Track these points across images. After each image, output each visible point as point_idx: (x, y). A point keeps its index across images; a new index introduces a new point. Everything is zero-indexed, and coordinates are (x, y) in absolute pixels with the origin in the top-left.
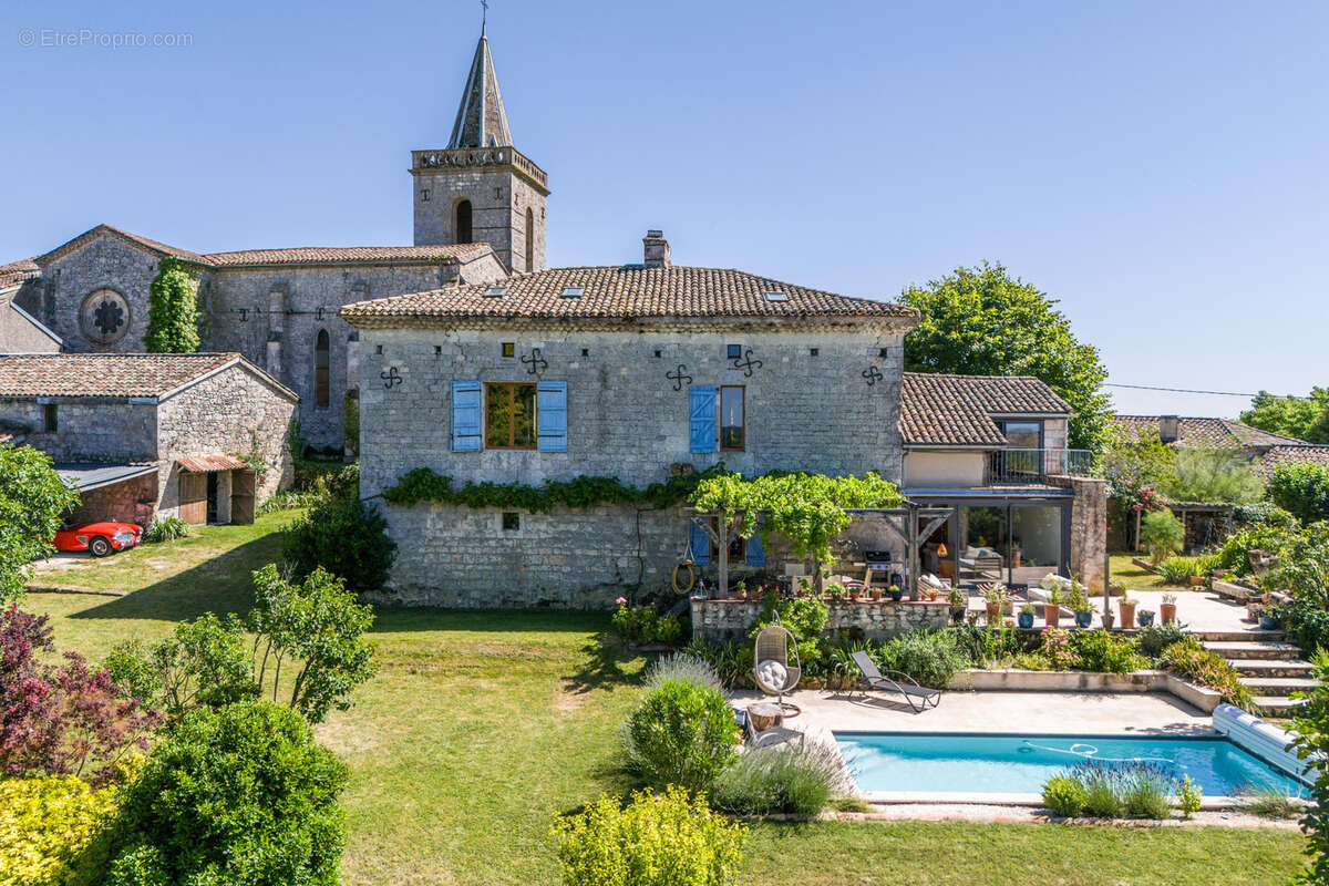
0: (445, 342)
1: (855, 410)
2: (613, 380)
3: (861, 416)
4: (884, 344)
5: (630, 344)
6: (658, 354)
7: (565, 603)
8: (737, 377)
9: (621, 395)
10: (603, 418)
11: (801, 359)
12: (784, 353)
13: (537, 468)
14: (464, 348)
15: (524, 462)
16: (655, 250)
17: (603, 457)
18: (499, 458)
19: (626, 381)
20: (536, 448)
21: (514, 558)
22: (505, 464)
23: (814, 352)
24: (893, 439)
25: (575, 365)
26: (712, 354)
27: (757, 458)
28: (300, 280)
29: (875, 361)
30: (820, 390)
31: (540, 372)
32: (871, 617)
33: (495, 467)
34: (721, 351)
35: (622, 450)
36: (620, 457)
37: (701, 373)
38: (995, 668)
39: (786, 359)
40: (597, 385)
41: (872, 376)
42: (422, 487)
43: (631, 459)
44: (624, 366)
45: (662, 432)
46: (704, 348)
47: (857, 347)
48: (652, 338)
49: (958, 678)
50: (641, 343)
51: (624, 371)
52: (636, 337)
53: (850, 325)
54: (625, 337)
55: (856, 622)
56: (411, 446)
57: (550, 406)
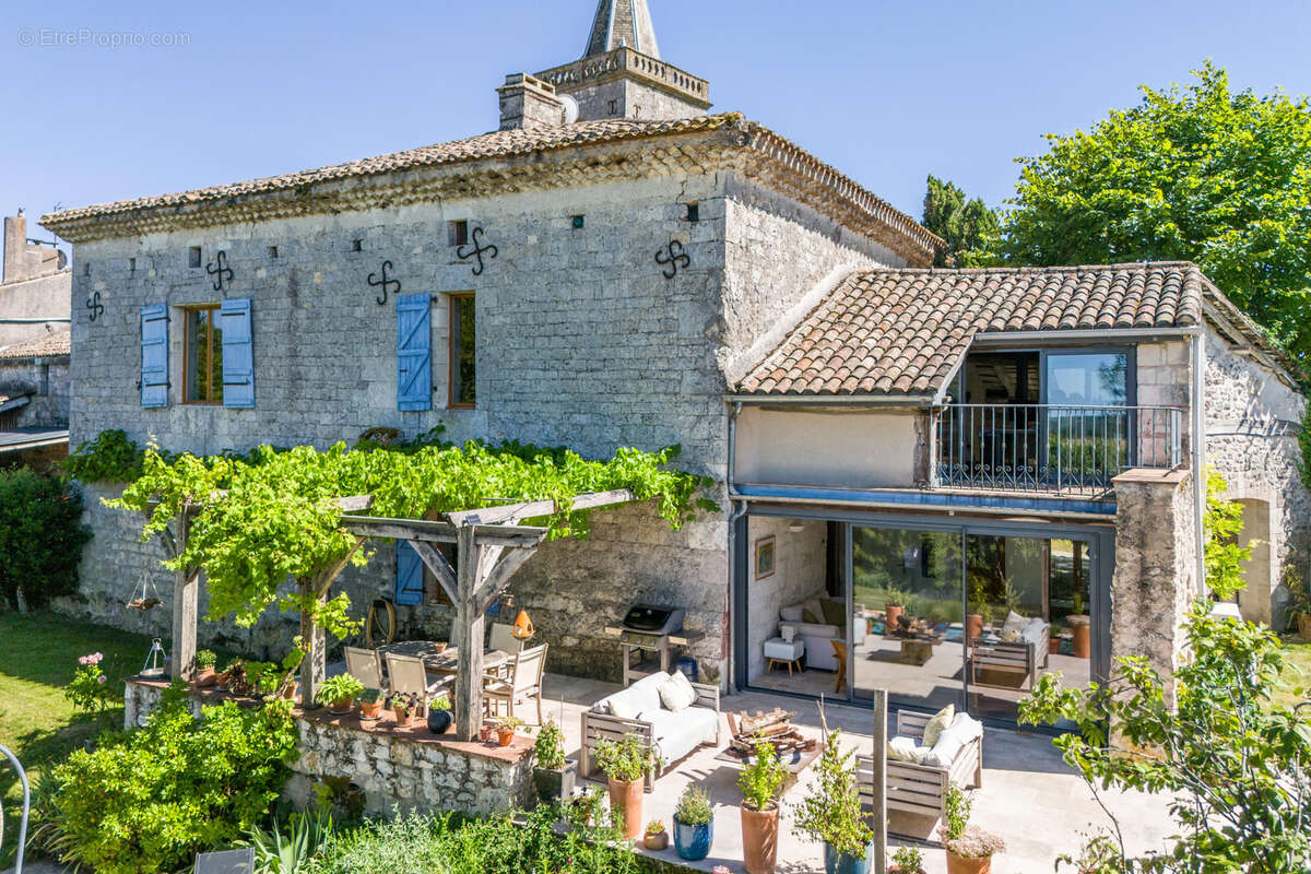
0: (139, 252)
1: (644, 327)
2: (305, 292)
3: (654, 340)
4: (693, 194)
5: (323, 234)
6: (358, 246)
8: (459, 278)
9: (315, 316)
10: (294, 355)
11: (557, 237)
12: (527, 229)
13: (225, 433)
14: (156, 259)
15: (212, 424)
17: (296, 417)
18: (187, 418)
19: (320, 293)
20: (222, 404)
22: (192, 426)
23: (578, 221)
24: (710, 384)
25: (262, 273)
26: (426, 240)
27: (492, 420)
29: (677, 231)
30: (585, 292)
31: (225, 285)
32: (373, 762)
33: (183, 429)
34: (439, 232)
35: (317, 405)
36: (314, 417)
37: (415, 273)
39: (533, 239)
40: (286, 302)
41: (673, 259)
43: (326, 419)
44: (316, 269)
45: (365, 377)
46: (417, 229)
47: (647, 206)
48: (350, 221)
50: (338, 228)
51: (317, 278)
52: (330, 218)
53: (620, 161)
54: (313, 224)
55: (348, 770)
56: (110, 401)
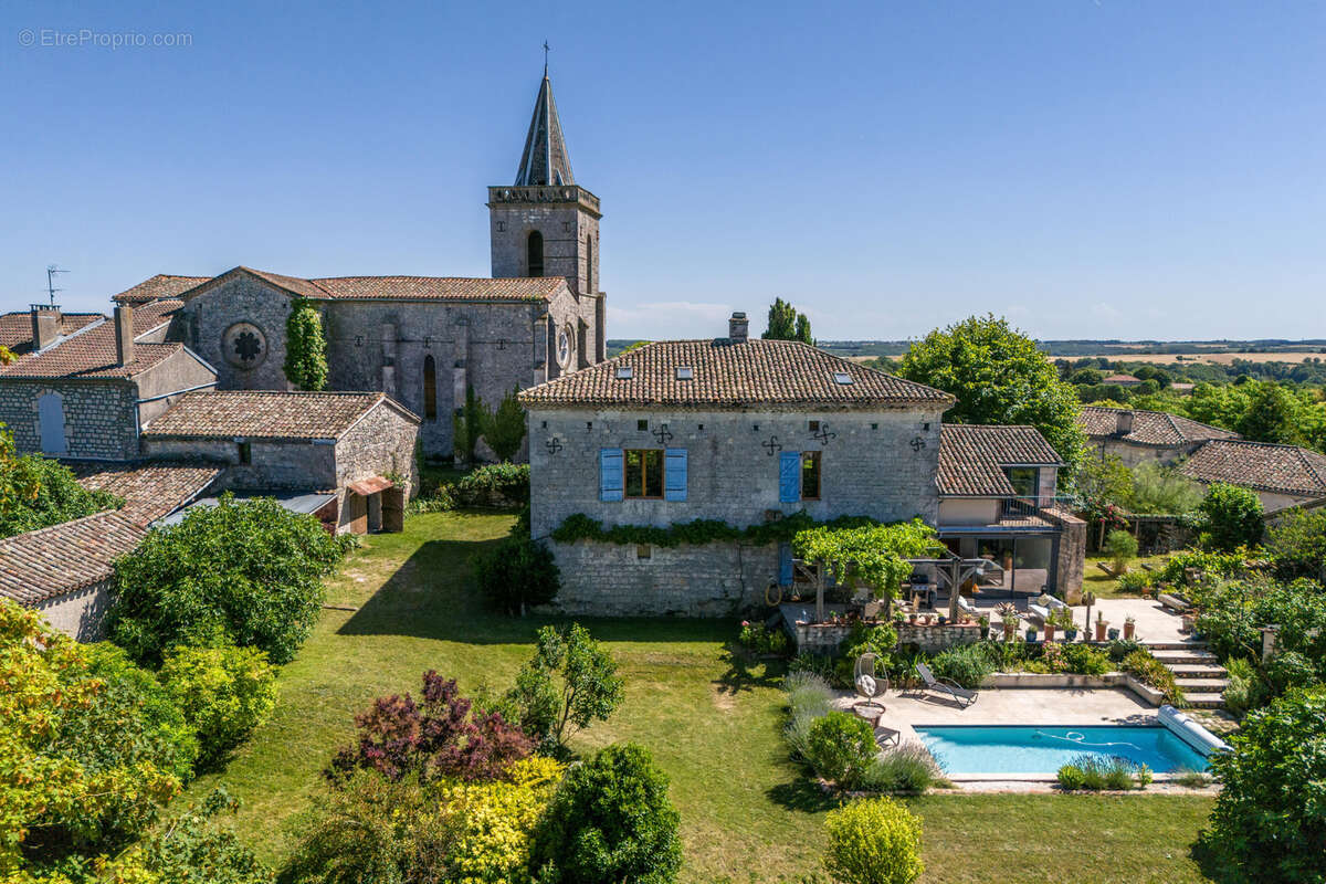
0: (596, 420)
1: (904, 469)
2: (722, 448)
3: (908, 474)
4: (927, 420)
5: (735, 421)
6: (756, 428)
7: (686, 613)
8: (816, 445)
9: (727, 459)
10: (714, 476)
11: (865, 431)
12: (851, 428)
13: (664, 513)
14: (610, 424)
15: (655, 509)
16: (740, 328)
17: (714, 505)
18: (635, 506)
19: (731, 448)
20: (663, 498)
21: (647, 579)
22: (640, 511)
23: (875, 426)
24: (933, 491)
25: (694, 437)
26: (797, 428)
27: (829, 504)
28: (408, 313)
29: (919, 433)
30: (878, 455)
31: (666, 441)
33: (635, 511)
34: (805, 426)
35: (728, 500)
36: (727, 505)
37: (789, 442)
38: (1011, 673)
39: (853, 432)
40: (710, 452)
41: (918, 444)
42: (578, 528)
43: (735, 506)
44: (730, 437)
45: (759, 486)
46: (792, 423)
47: (905, 422)
48: (752, 416)
49: (986, 680)
50: (744, 420)
51: (730, 441)
52: (740, 416)
53: (902, 407)
54: (732, 416)
56: (569, 497)
57: (674, 465)
